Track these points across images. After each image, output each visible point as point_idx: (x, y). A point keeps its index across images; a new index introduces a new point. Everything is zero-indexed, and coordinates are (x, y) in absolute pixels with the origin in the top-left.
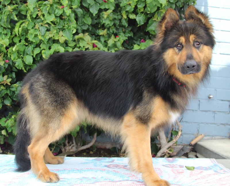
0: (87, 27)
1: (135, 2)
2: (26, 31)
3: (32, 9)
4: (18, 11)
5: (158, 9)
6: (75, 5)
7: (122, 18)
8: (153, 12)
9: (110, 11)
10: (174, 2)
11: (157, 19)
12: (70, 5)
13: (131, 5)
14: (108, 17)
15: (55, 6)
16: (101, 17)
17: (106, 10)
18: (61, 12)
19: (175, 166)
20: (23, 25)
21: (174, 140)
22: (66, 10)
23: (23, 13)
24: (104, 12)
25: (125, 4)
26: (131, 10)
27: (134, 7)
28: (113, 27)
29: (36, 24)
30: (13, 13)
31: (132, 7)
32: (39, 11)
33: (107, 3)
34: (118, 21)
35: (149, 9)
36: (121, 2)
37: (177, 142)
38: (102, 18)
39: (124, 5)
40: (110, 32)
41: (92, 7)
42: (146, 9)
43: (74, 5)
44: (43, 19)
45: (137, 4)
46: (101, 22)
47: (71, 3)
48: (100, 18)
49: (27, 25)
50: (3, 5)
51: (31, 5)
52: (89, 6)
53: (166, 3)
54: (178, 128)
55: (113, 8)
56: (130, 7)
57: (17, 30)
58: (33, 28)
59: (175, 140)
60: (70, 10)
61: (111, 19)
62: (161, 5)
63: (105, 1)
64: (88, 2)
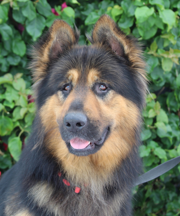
0: (19, 60)
1: (114, 18)
5: (159, 33)
8: (148, 37)
11: (157, 51)
33: (59, 17)
35: (141, 33)
36: (86, 15)
41: (32, 25)
42: (134, 32)
45: (118, 21)
52: (25, 22)
62: (166, 26)
63: (56, 13)
64: (25, 13)
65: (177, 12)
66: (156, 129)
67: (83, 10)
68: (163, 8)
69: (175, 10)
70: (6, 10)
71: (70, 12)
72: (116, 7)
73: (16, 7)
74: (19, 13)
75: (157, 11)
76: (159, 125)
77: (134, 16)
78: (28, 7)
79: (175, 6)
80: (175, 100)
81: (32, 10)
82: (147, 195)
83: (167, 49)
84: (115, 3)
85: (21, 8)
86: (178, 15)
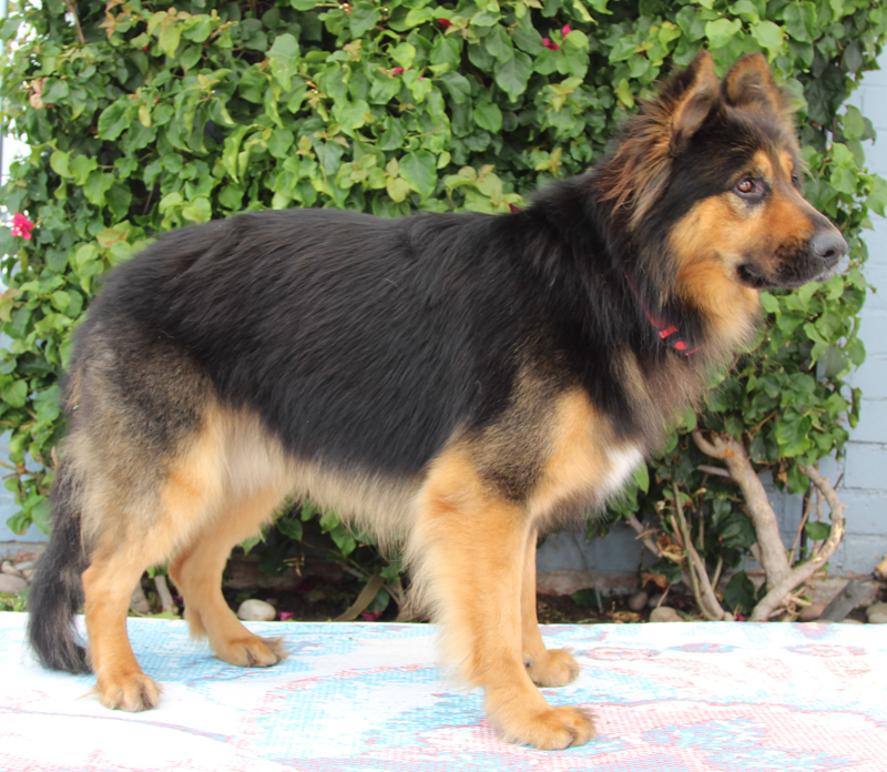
0: (487, 140)
1: (664, 47)
2: (266, 164)
3: (285, 83)
4: (232, 91)
6: (441, 62)
7: (614, 107)
9: (573, 83)
10: (810, 42)
12: (424, 61)
13: (649, 54)
14: (564, 106)
15: (370, 67)
16: (536, 103)
17: (557, 78)
18: (391, 91)
19: (835, 649)
20: (253, 141)
21: (819, 559)
22: (413, 81)
23: (251, 97)
24: (551, 87)
25: (627, 53)
26: (650, 75)
27: (660, 63)
28: (584, 139)
29: (300, 138)
30: (215, 99)
31: (652, 62)
32: (309, 88)
33: (559, 52)
34: (600, 115)
36: (610, 44)
37: (827, 563)
38: (541, 107)
39: (625, 58)
40: (572, 159)
41: (506, 71)
43: (437, 61)
44: (326, 119)
45: (672, 52)
46: (537, 123)
47: (427, 54)
48: (534, 108)
49: (268, 141)
50: (172, 70)
51: (282, 67)
52: (492, 67)
53: (783, 46)
54: (828, 511)
55: (583, 71)
56: (646, 65)
57: (233, 160)
58: (289, 152)
59: (822, 556)
60: (428, 80)
61: (579, 111)
63: (552, 46)
64: (491, 50)
65: (784, 27)
67: (603, 36)
68: (756, 19)
69: (780, 23)
70: (457, 45)
71: (579, 39)
72: (667, 25)
73: (474, 40)
74: (477, 49)
75: (746, 26)
77: (705, 38)
78: (498, 36)
79: (778, 18)
81: (505, 42)
82: (749, 387)
84: (664, 19)
85: (482, 40)
86: (786, 33)
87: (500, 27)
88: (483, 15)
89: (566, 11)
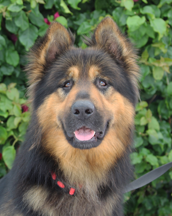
5: (150, 41)
8: (139, 46)
11: (148, 60)
25: (87, 30)
39: (86, 32)
41: (25, 35)
52: (18, 32)
53: (166, 31)
62: (156, 34)
63: (48, 23)
64: (18, 23)
65: (168, 21)
66: (148, 136)
67: (75, 20)
68: (153, 17)
69: (165, 19)
71: (62, 21)
72: (108, 16)
73: (9, 18)
74: (12, 23)
75: (148, 20)
76: (150, 132)
77: (126, 25)
78: (21, 17)
79: (165, 15)
80: (166, 108)
81: (25, 20)
82: (139, 201)
83: (158, 58)
84: (107, 12)
85: (13, 18)
86: (169, 24)
87: (23, 12)
88: (14, 6)
89: (57, 7)
